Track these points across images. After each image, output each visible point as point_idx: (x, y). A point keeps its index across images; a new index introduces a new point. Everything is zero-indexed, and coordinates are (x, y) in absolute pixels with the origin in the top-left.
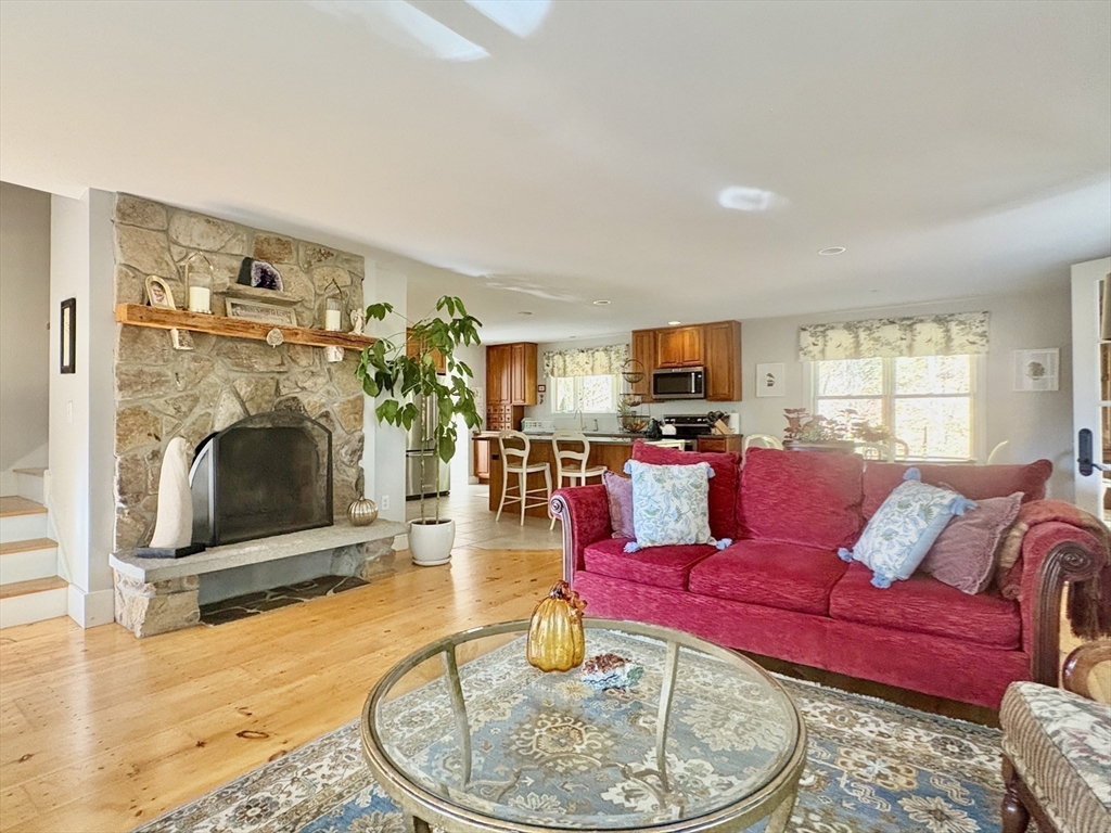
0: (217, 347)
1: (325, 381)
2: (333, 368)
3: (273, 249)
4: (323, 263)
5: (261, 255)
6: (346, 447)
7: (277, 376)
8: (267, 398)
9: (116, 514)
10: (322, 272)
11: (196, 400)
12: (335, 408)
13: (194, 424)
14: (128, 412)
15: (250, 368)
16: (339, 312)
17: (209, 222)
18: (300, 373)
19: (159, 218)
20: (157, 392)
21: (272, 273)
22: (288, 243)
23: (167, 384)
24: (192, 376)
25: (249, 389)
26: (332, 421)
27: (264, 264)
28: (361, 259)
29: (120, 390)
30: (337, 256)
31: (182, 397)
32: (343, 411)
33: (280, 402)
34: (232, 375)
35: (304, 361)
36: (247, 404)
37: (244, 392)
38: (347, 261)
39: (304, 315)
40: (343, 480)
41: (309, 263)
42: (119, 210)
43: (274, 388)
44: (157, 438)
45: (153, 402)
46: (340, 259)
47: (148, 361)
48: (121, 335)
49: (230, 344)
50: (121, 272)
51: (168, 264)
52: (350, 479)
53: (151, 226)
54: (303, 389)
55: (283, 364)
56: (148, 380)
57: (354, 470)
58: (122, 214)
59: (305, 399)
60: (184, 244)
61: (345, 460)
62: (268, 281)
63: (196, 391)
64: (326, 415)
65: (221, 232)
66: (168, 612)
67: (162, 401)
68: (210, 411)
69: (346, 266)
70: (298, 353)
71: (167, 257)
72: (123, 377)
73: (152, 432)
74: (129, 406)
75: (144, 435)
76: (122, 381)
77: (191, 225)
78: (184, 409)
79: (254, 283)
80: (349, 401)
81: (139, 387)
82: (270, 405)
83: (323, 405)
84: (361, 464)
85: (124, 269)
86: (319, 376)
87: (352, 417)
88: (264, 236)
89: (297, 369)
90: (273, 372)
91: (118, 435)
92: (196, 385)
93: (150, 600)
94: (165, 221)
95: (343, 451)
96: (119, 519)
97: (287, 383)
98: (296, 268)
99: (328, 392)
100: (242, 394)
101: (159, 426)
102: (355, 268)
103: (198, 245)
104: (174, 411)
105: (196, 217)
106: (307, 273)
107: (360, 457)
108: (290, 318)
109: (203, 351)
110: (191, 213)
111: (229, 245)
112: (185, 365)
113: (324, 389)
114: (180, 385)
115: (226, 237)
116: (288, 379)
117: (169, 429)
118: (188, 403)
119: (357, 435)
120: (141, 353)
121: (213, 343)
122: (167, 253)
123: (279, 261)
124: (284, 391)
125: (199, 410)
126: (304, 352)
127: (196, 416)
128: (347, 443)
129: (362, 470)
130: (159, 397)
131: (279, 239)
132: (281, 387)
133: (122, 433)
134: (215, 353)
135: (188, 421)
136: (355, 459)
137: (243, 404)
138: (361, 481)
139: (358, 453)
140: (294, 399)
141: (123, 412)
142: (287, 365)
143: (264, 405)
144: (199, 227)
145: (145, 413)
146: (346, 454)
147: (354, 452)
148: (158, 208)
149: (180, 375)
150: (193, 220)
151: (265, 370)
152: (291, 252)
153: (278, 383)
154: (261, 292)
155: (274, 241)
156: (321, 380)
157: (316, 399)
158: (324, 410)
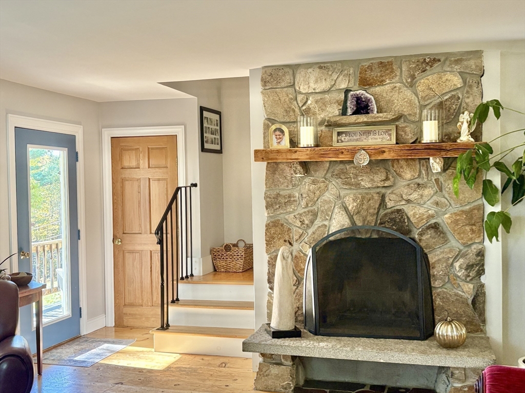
0: (331, 170)
1: (432, 192)
2: (441, 179)
3: (375, 74)
4: (428, 73)
5: (365, 83)
6: (461, 260)
7: (383, 191)
8: (371, 211)
9: (267, 297)
10: (427, 81)
11: (315, 215)
12: (445, 219)
13: (314, 233)
14: (271, 224)
15: (358, 185)
16: (437, 121)
17: (320, 68)
18: (404, 186)
19: (288, 77)
20: (289, 209)
21: (366, 98)
22: (391, 63)
23: (295, 203)
24: (311, 195)
25: (355, 204)
26: (442, 232)
27: (360, 92)
28: (478, 54)
29: (267, 209)
30: (446, 59)
31: (305, 212)
32: (456, 222)
33: (386, 215)
34: (343, 193)
35: (408, 174)
36: (355, 217)
37: (351, 206)
38: (458, 62)
39: (408, 129)
40: (456, 295)
41: (413, 77)
42: (262, 80)
43: (378, 202)
44: (290, 244)
45: (286, 217)
46: (448, 63)
47: (282, 187)
48: (267, 170)
49: (341, 166)
50: (264, 124)
51: (294, 111)
52: (465, 295)
53: (283, 84)
54: (408, 201)
55: (387, 179)
56: (283, 201)
57: (471, 286)
58: (265, 82)
59: (411, 211)
60: (304, 92)
61: (459, 274)
62: (362, 107)
63: (315, 208)
64: (436, 227)
65: (330, 73)
66: (269, 377)
67: (292, 216)
68: (326, 223)
69: (457, 68)
70: (402, 167)
71: (294, 105)
72: (268, 199)
73: (287, 239)
74: (272, 220)
75: (282, 241)
76: (267, 203)
77: (308, 76)
78: (306, 222)
79: (349, 111)
80: (463, 211)
81: (277, 207)
82: (375, 217)
83: (432, 216)
84: (483, 279)
85: (267, 122)
86: (426, 187)
87: (468, 228)
88: (367, 64)
89: (402, 183)
90: (378, 187)
91: (266, 240)
92: (315, 203)
93: (260, 364)
94: (292, 78)
95: (457, 265)
96: (268, 300)
97: (393, 197)
98: (398, 85)
99: (437, 204)
100: (350, 208)
101: (291, 235)
102: (467, 67)
103: (314, 89)
104: (300, 223)
105: (310, 68)
106: (411, 86)
107: (481, 272)
108: (390, 135)
109: (319, 174)
110: (308, 66)
111: (337, 82)
112: (307, 187)
113: (431, 201)
114: (303, 203)
115: (335, 76)
116: (392, 193)
117: (297, 237)
118: (310, 217)
119: (475, 248)
120: (278, 181)
121: (327, 168)
122: (295, 102)
123: (382, 83)
124: (390, 204)
125: (318, 222)
126: (408, 165)
127: (316, 226)
128: (464, 255)
129: (482, 286)
130: (290, 213)
131: (381, 63)
132: (387, 200)
133: (268, 239)
134: (329, 175)
135: (310, 231)
136: (472, 274)
137: (351, 217)
138: (480, 299)
139: (477, 267)
140: (399, 211)
141: (268, 224)
142: (392, 179)
143: (369, 218)
144: (314, 74)
145: (282, 225)
146: (460, 267)
147: (469, 267)
148: (287, 70)
149: (304, 196)
150: (310, 70)
151: (370, 185)
152: (392, 72)
153: (383, 197)
154: (354, 118)
155: (376, 66)
156: (427, 192)
157: (422, 210)
158: (433, 221)
